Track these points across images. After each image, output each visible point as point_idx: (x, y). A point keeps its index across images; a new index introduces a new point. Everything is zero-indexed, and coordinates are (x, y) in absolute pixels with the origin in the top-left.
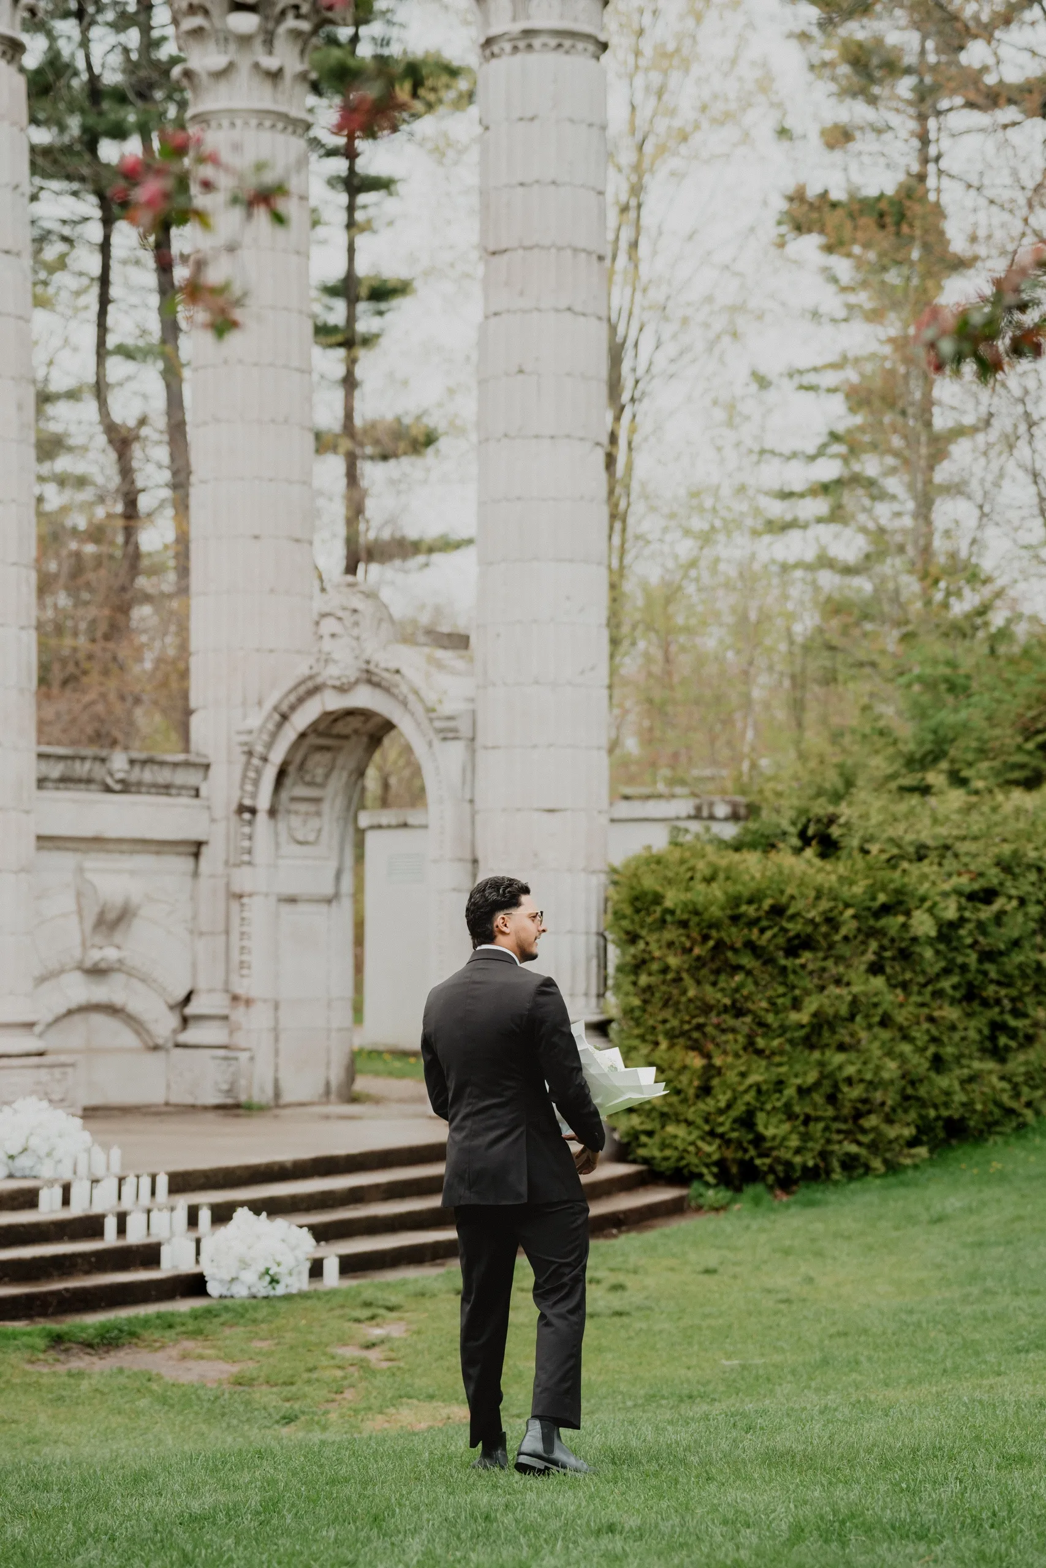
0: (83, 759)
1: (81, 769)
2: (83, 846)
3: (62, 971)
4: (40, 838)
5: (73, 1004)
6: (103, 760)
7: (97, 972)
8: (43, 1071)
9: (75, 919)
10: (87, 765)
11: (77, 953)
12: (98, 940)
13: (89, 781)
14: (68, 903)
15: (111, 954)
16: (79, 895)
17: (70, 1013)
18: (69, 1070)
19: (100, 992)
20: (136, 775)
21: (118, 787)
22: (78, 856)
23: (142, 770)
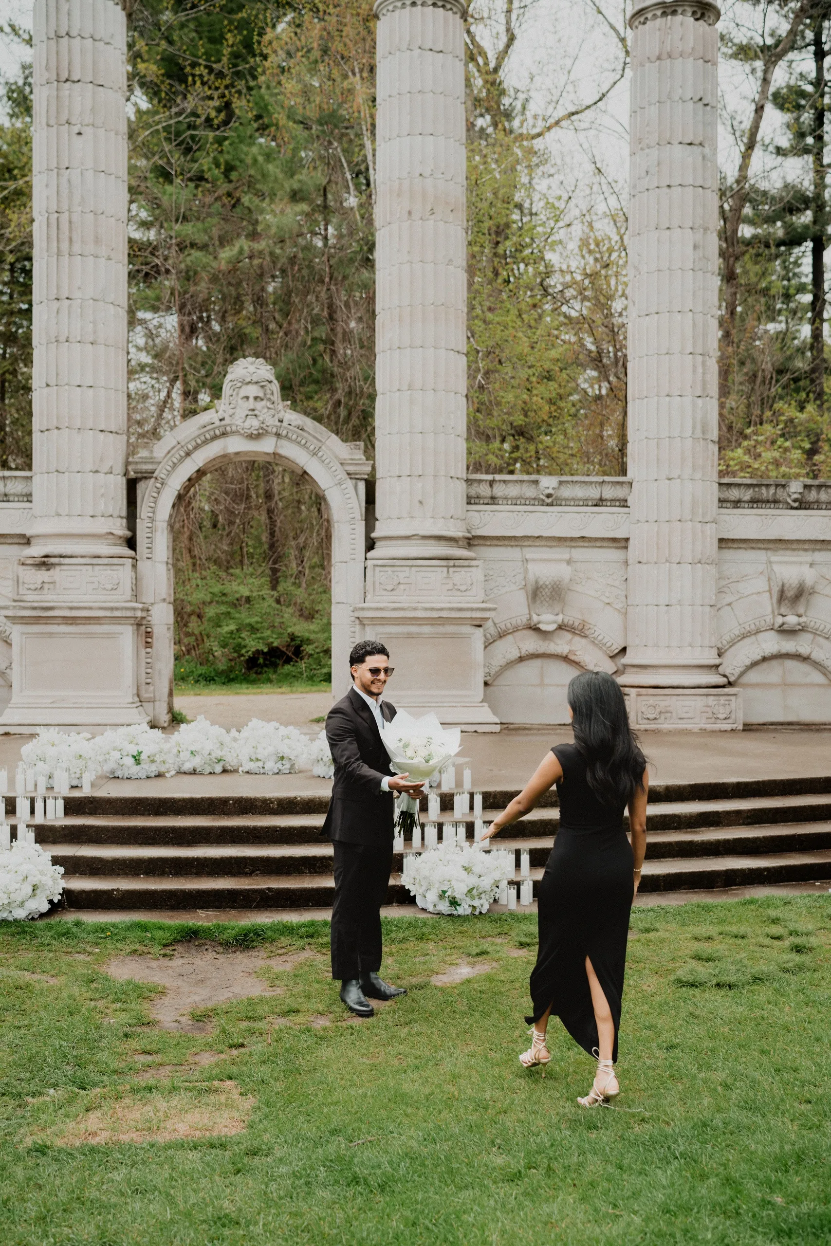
0: (768, 486)
1: (765, 493)
2: (771, 546)
3: (758, 632)
4: (721, 540)
5: (767, 653)
6: (784, 486)
7: (785, 631)
8: (712, 698)
9: (767, 595)
10: (772, 490)
11: (769, 618)
12: (783, 610)
13: (776, 502)
14: (761, 584)
15: (792, 620)
16: (769, 579)
17: (764, 659)
18: (733, 698)
19: (788, 646)
20: (813, 496)
21: (796, 505)
22: (769, 553)
23: (818, 493)
